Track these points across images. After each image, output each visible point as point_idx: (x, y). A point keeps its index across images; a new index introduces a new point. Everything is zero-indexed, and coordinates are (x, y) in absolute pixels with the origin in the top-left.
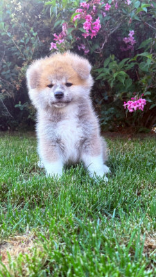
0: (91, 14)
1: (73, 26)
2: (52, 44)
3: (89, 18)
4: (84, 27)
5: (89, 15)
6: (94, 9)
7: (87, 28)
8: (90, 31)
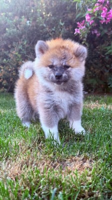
0: (106, 7)
1: (94, 16)
2: (76, 30)
3: (105, 9)
4: (102, 16)
5: (105, 8)
6: (108, 3)
7: (104, 16)
8: (105, 18)
